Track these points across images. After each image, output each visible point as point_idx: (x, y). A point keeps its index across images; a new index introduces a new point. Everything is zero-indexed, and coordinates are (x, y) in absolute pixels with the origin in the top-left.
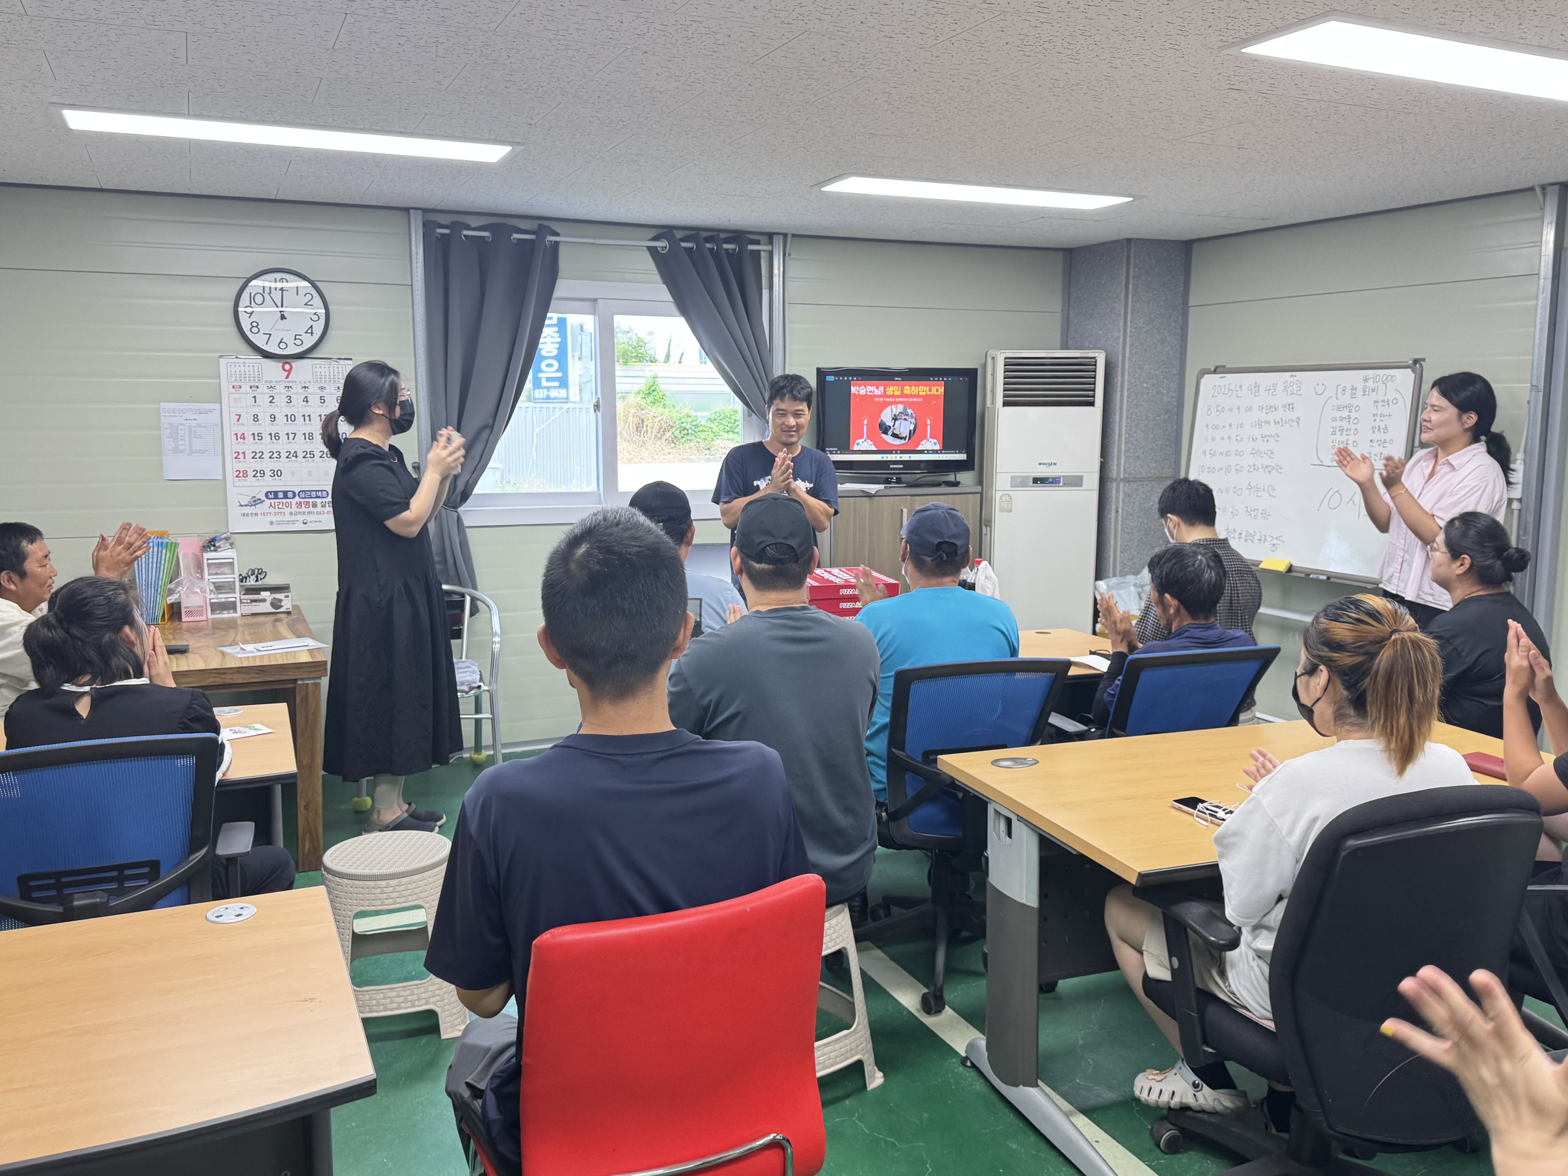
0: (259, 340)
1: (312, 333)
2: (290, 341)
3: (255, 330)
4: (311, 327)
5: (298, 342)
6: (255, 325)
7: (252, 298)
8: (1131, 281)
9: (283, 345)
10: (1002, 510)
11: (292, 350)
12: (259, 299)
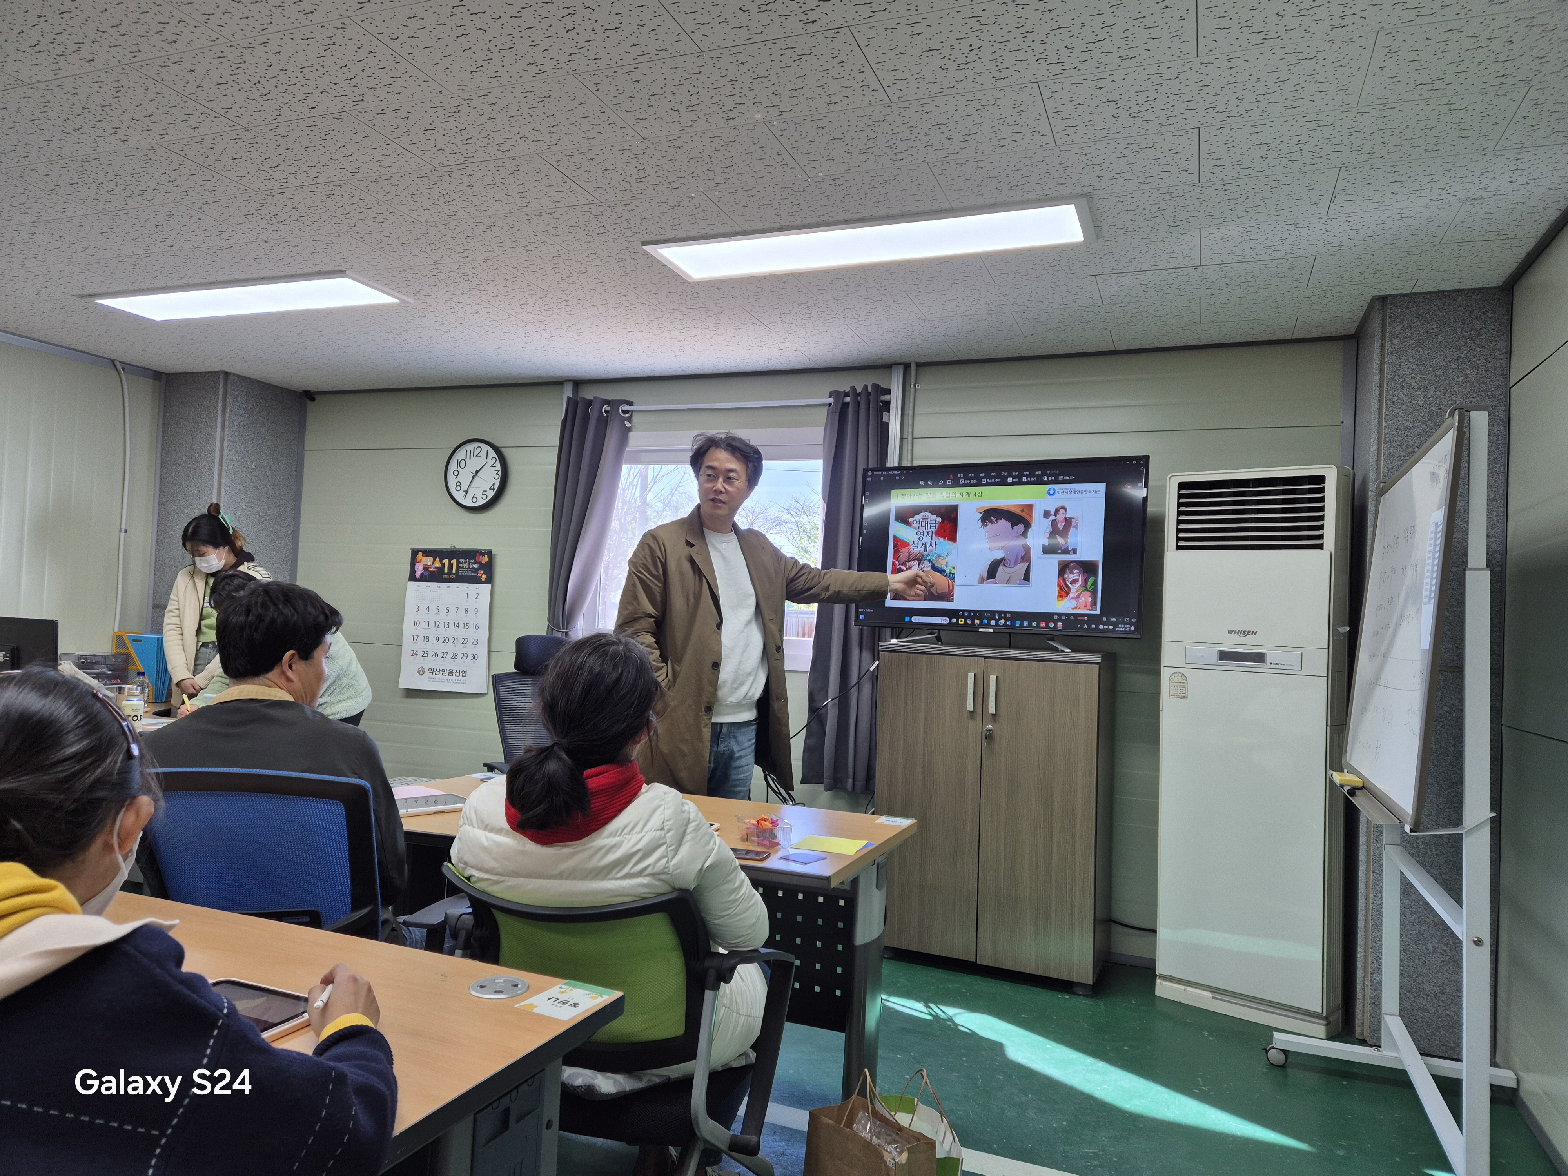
0: (459, 497)
1: (494, 489)
2: (479, 495)
3: (458, 488)
4: (494, 484)
5: (485, 497)
6: (459, 485)
7: (459, 464)
9: (475, 500)
10: (1173, 695)
11: (481, 502)
12: (463, 465)
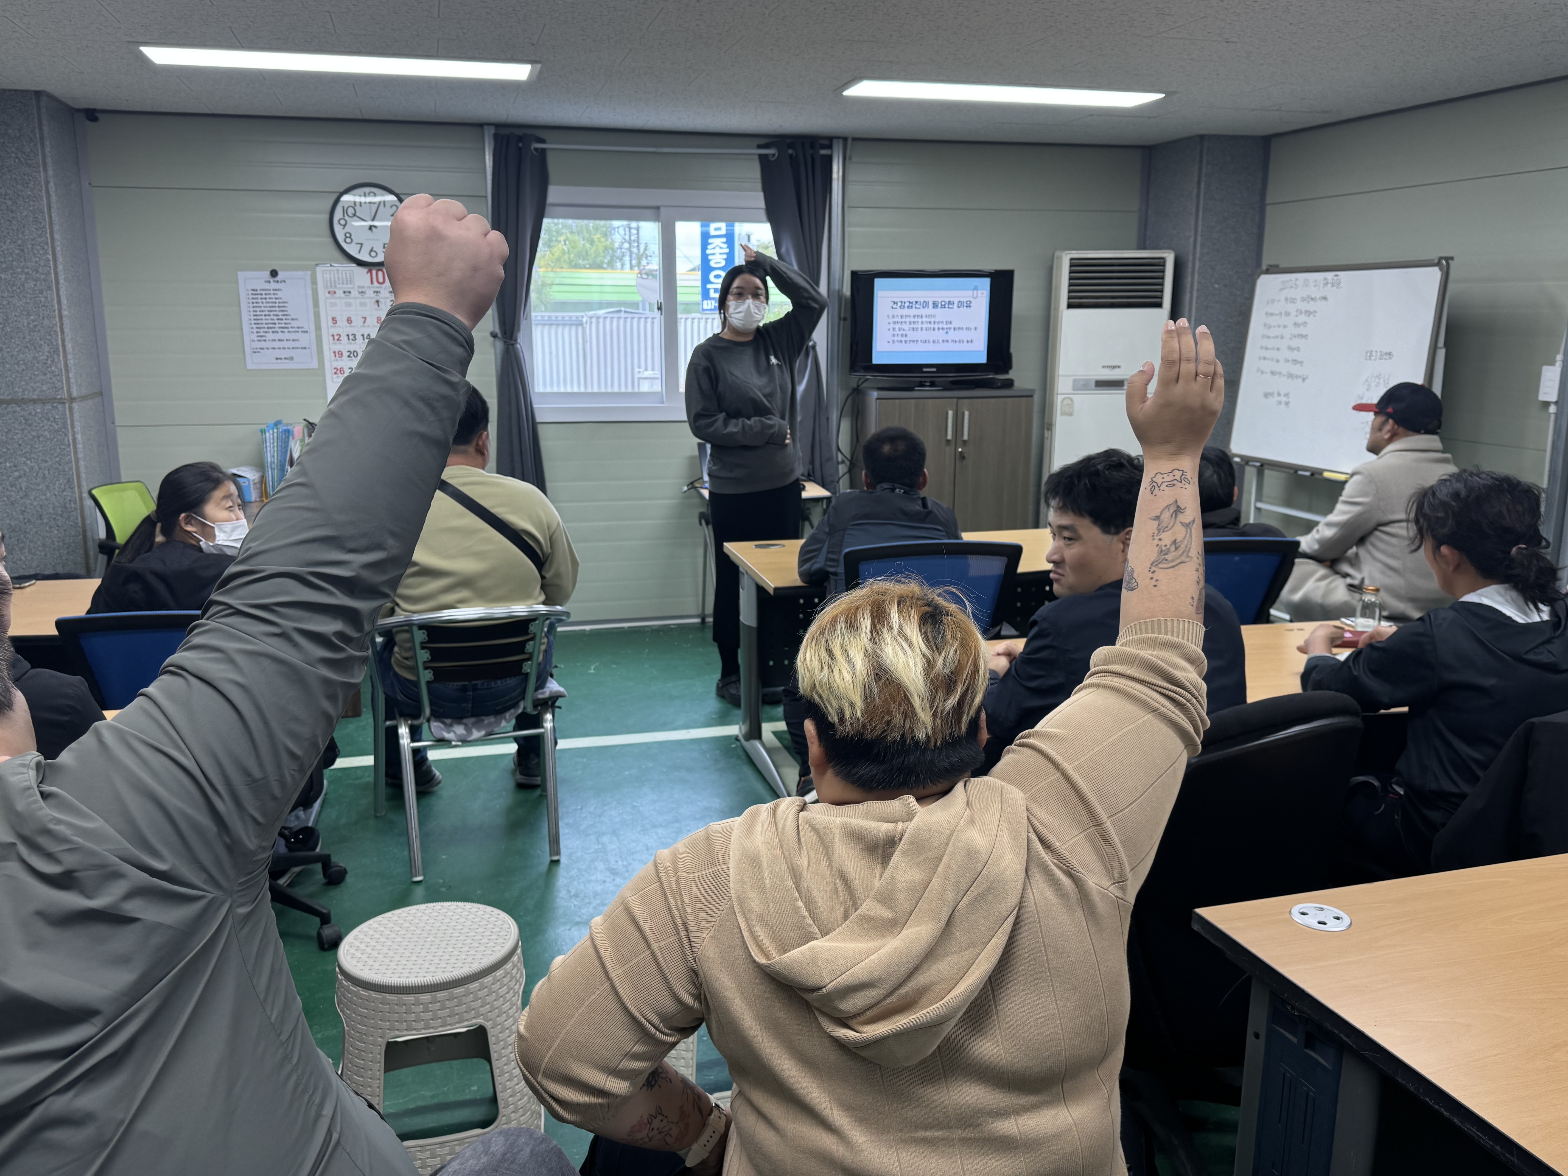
0: (352, 250)
3: (348, 241)
6: (348, 237)
7: (346, 211)
8: (1203, 178)
9: (373, 254)
10: (1063, 413)
12: (351, 212)
